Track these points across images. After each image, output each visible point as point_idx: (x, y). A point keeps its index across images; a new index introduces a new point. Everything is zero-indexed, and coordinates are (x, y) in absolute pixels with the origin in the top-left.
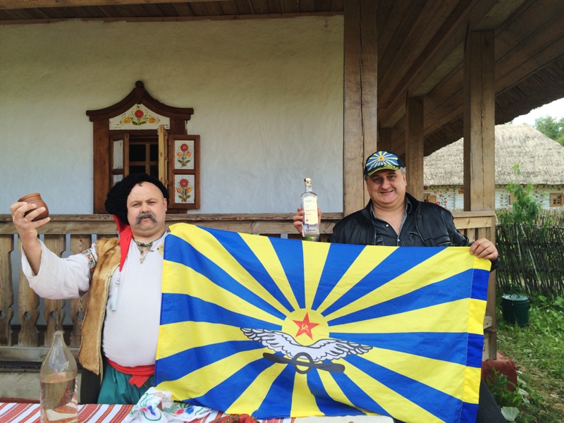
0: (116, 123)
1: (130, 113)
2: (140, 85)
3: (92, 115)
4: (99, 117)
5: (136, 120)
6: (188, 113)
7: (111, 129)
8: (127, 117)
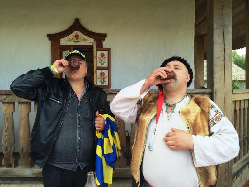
0: (64, 41)
1: (72, 35)
2: (77, 20)
3: (50, 37)
4: (54, 38)
5: (75, 40)
6: (104, 36)
7: (61, 44)
8: (70, 38)
